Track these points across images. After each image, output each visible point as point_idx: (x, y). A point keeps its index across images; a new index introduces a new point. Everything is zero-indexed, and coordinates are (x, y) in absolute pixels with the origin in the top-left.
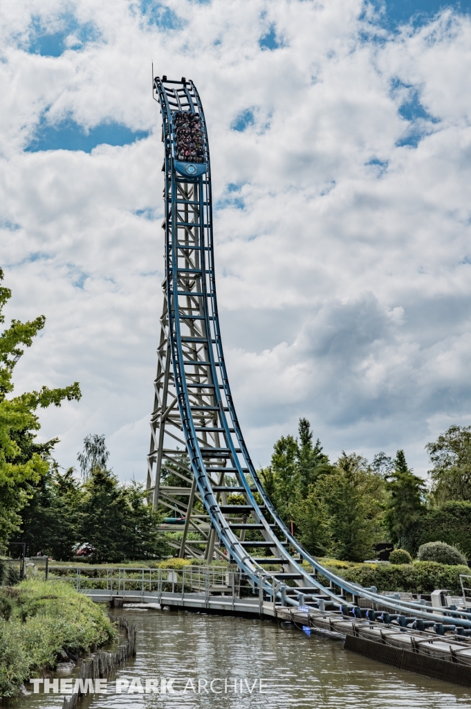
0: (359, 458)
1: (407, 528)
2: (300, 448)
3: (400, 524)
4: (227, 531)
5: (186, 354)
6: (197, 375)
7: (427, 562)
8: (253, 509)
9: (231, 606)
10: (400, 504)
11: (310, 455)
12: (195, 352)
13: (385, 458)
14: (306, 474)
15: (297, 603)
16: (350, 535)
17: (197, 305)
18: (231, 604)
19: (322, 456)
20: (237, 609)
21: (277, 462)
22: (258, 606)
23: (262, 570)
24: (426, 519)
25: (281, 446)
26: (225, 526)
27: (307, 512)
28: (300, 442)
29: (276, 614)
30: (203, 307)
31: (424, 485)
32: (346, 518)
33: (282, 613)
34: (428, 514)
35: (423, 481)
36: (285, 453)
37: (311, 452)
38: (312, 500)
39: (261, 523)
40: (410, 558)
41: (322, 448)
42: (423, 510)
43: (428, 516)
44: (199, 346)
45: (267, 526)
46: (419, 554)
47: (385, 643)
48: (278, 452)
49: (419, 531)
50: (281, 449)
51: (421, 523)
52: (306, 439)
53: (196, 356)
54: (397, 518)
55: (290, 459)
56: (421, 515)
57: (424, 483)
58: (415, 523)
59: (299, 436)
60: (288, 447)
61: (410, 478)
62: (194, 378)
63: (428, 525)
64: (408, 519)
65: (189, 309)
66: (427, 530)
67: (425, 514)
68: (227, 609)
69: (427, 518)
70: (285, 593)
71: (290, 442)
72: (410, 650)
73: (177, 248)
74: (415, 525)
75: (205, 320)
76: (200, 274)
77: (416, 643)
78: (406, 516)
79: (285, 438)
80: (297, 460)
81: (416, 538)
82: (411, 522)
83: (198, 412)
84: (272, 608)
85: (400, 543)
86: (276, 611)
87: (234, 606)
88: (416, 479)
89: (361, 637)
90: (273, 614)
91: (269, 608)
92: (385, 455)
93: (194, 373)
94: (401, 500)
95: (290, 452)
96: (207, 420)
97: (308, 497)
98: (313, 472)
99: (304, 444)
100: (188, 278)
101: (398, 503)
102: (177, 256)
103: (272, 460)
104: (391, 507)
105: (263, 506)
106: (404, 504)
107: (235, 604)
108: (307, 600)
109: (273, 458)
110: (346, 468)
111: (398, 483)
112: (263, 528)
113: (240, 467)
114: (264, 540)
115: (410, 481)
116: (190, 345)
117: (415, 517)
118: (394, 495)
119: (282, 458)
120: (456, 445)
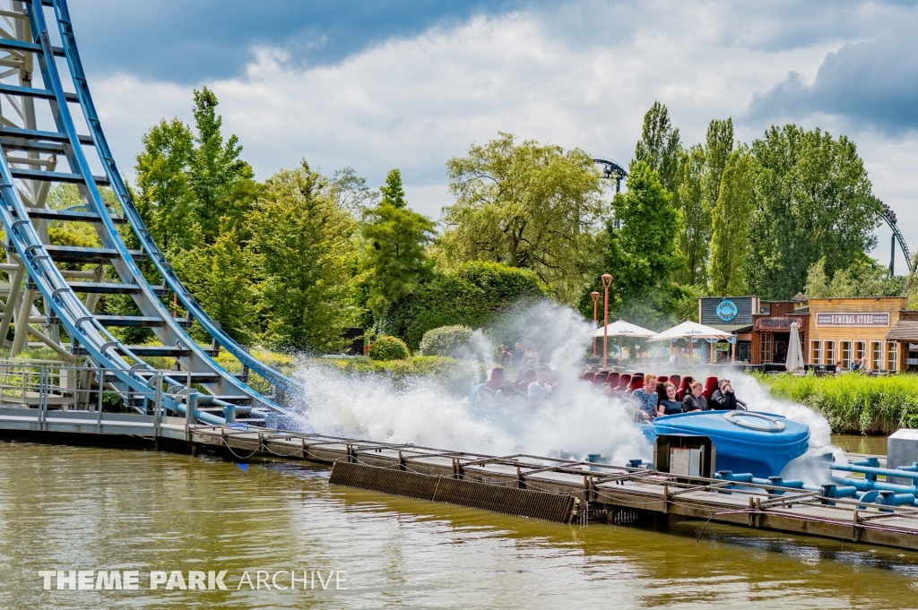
1: (394, 304)
2: (197, 146)
3: (381, 297)
4: (63, 294)
7: (435, 357)
8: (117, 256)
9: (96, 425)
10: (386, 263)
11: (216, 160)
13: (353, 179)
14: (206, 196)
15: (223, 420)
16: (302, 311)
18: (95, 422)
19: (240, 165)
20: (105, 432)
21: (146, 169)
22: (152, 425)
23: (145, 367)
24: (429, 290)
25: (159, 139)
26: (59, 286)
27: (215, 267)
28: (196, 133)
29: (191, 436)
31: (434, 232)
32: (297, 281)
33: (202, 435)
34: (434, 281)
35: (434, 224)
36: (166, 153)
37: (220, 155)
38: (227, 245)
39: (134, 282)
40: (407, 351)
41: (240, 149)
42: (425, 275)
43: (434, 286)
45: (147, 290)
46: (423, 345)
47: (405, 469)
48: (150, 149)
49: (415, 309)
50: (158, 145)
51: (420, 296)
52: (210, 127)
54: (376, 286)
55: (174, 165)
56: (421, 282)
57: (435, 229)
58: (410, 295)
59: (195, 122)
60: (173, 141)
61: (409, 218)
63: (431, 299)
64: (398, 288)
66: (428, 308)
67: (429, 282)
68: (84, 431)
69: (430, 287)
70: (196, 404)
71: (179, 131)
72: (449, 476)
74: (406, 300)
77: (460, 466)
78: (395, 283)
79: (170, 125)
80: (188, 168)
81: (407, 321)
82: (402, 294)
84: (183, 428)
85: (377, 329)
86: (190, 433)
87: (102, 426)
88: (421, 220)
89: (360, 463)
90: (183, 437)
91: (175, 427)
92: (354, 175)
94: (387, 255)
95: (174, 150)
97: (218, 239)
98: (221, 195)
99: (205, 140)
101: (381, 261)
103: (137, 164)
105: (140, 252)
106: (393, 262)
107: (103, 422)
108: (241, 415)
109: (139, 160)
110: (306, 192)
111: (388, 227)
112: (139, 291)
113: (88, 173)
114: (139, 314)
115: (410, 224)
117: (410, 287)
118: (377, 246)
119: (158, 163)
120: (500, 167)
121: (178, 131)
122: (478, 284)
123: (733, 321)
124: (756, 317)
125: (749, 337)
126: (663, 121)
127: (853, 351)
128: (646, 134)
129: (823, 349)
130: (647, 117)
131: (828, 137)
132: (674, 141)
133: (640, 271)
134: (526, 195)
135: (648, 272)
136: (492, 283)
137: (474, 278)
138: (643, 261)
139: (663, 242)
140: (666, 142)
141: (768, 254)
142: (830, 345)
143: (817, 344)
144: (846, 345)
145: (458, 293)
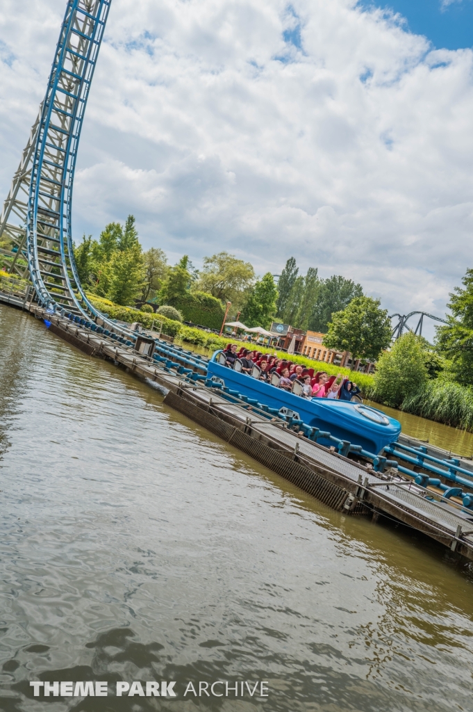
0: (162, 252)
1: (170, 299)
2: (123, 233)
3: (166, 296)
5: (51, 138)
6: (58, 158)
7: (160, 315)
12: (60, 140)
17: (71, 105)
21: (104, 237)
25: (110, 228)
28: (124, 229)
29: (30, 309)
30: (74, 107)
36: (112, 233)
39: (62, 264)
41: (138, 237)
43: (185, 296)
44: (65, 137)
45: (65, 267)
48: (107, 230)
50: (110, 230)
52: (129, 228)
53: (61, 144)
55: (113, 237)
56: (181, 294)
59: (125, 225)
60: (115, 229)
62: (55, 159)
64: (172, 294)
65: (66, 106)
73: (66, 50)
75: (73, 117)
76: (80, 81)
78: (172, 292)
79: (116, 224)
83: (51, 184)
93: (56, 155)
94: (173, 283)
95: (115, 233)
96: (55, 191)
99: (127, 232)
100: (71, 80)
101: (171, 284)
102: (65, 57)
103: (102, 234)
104: (166, 285)
106: (174, 285)
110: (151, 256)
111: (176, 273)
114: (59, 274)
115: (184, 275)
116: (59, 134)
117: (176, 295)
118: (170, 279)
119: (109, 235)
120: (221, 263)
121: (118, 227)
122: (200, 299)
123: (281, 332)
124: (289, 333)
125: (284, 339)
126: (294, 264)
127: (317, 352)
128: (287, 268)
129: (307, 349)
130: (288, 262)
131: (353, 284)
132: (296, 272)
133: (259, 309)
134: (227, 274)
135: (261, 310)
136: (205, 300)
137: (199, 297)
138: (261, 306)
139: (270, 301)
140: (293, 272)
141: (322, 319)
142: (310, 348)
143: (306, 347)
144: (315, 350)
145: (192, 301)
